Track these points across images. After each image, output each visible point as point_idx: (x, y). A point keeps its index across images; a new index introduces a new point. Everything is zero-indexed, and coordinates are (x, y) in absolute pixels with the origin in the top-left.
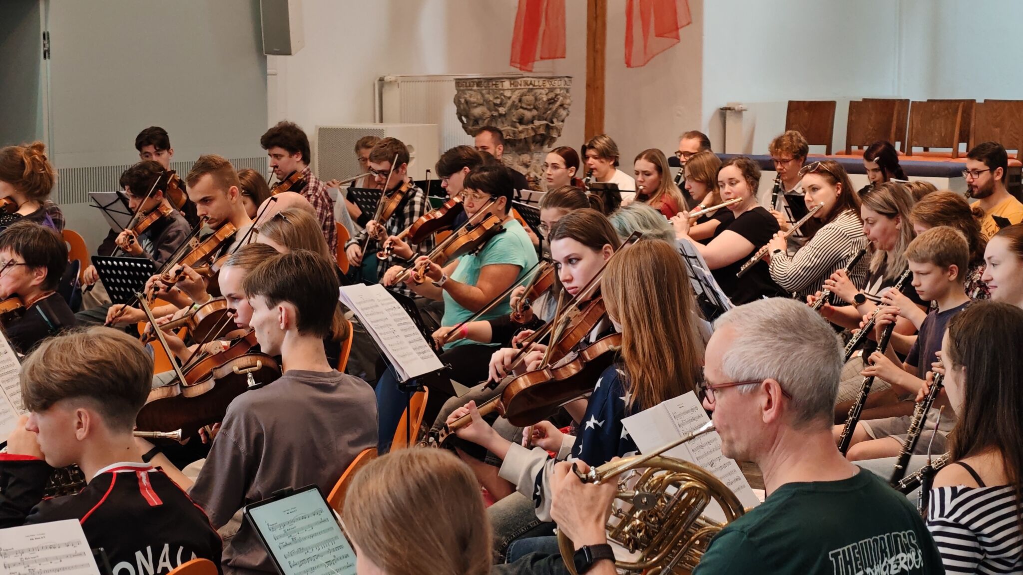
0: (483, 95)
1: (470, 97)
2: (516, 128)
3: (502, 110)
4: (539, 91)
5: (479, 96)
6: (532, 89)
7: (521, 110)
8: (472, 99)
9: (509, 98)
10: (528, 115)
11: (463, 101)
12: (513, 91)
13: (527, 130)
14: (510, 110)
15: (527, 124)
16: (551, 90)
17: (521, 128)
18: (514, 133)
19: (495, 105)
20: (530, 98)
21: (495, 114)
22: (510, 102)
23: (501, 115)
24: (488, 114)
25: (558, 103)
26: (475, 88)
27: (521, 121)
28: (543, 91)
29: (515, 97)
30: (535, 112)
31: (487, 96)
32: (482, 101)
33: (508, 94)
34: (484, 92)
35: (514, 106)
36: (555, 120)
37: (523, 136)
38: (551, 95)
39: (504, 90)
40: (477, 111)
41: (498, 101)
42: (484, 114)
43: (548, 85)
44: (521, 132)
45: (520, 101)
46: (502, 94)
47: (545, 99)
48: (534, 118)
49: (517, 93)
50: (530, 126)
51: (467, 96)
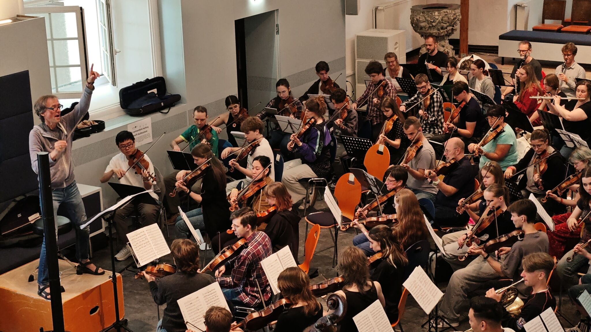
7: (442, 24)
8: (420, 19)
10: (445, 25)
11: (415, 19)
12: (439, 16)
14: (437, 24)
18: (439, 33)
19: (431, 22)
20: (446, 18)
21: (431, 25)
22: (437, 21)
25: (457, 19)
26: (421, 14)
27: (442, 28)
28: (452, 15)
29: (440, 19)
30: (448, 24)
31: (427, 18)
32: (425, 20)
36: (455, 26)
38: (455, 16)
42: (426, 26)
44: (442, 33)
46: (435, 18)
47: (452, 19)
50: (445, 30)
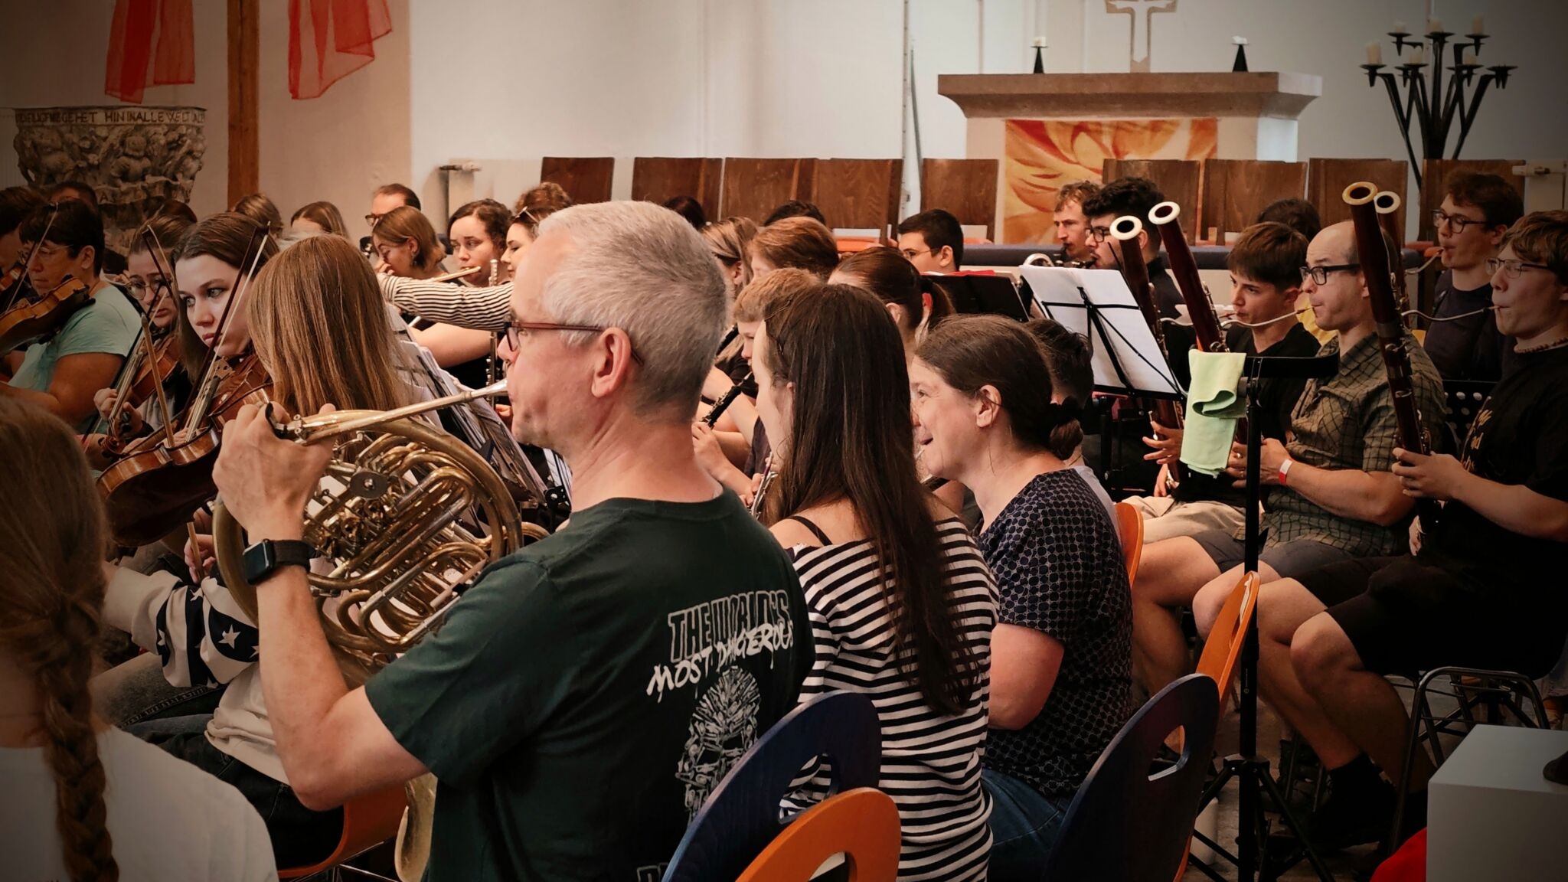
0: (61, 135)
1: (41, 137)
2: (116, 186)
3: (93, 158)
4: (152, 130)
5: (56, 136)
6: (142, 126)
7: (124, 159)
8: (43, 141)
9: (105, 139)
10: (136, 166)
11: (28, 144)
12: (111, 128)
13: (135, 190)
14: (106, 158)
15: (135, 181)
16: (173, 128)
17: (124, 187)
18: (114, 195)
19: (82, 149)
20: (138, 139)
21: (83, 164)
22: (105, 146)
23: (91, 167)
24: (71, 164)
25: (184, 149)
26: (49, 123)
27: (125, 176)
28: (160, 130)
29: (114, 137)
30: (146, 162)
31: (68, 136)
32: (60, 144)
33: (102, 132)
34: (64, 129)
35: (112, 152)
36: (179, 176)
37: (128, 200)
38: (173, 136)
39: (95, 126)
40: (52, 160)
41: (87, 144)
42: (63, 164)
43: (166, 120)
44: (124, 193)
45: (123, 143)
46: (93, 133)
47: (163, 142)
48: (145, 171)
49: (117, 133)
50: (139, 184)
51: (36, 136)
